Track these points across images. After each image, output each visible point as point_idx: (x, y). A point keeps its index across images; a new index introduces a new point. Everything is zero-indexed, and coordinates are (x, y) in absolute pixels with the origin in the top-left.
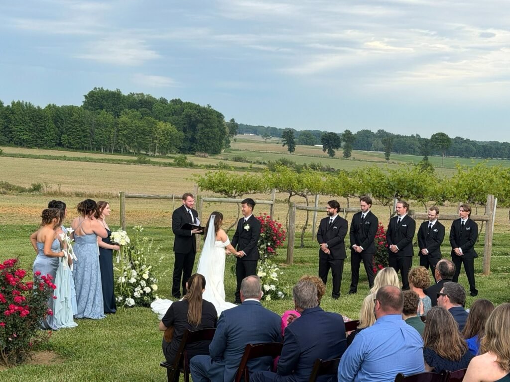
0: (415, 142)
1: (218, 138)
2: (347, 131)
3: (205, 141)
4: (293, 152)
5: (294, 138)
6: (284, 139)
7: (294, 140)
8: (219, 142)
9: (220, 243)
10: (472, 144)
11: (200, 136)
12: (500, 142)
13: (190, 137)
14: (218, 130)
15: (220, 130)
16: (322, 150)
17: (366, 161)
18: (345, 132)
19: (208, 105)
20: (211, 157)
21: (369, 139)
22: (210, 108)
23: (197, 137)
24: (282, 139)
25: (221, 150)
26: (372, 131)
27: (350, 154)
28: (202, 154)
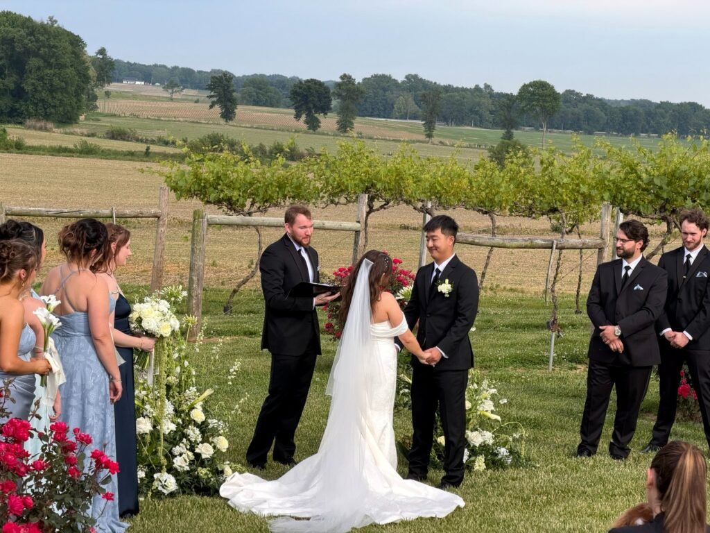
0: (483, 100)
1: (72, 89)
2: (344, 77)
3: (44, 95)
4: (231, 119)
5: (234, 91)
6: (212, 94)
7: (234, 94)
8: (75, 100)
9: (384, 327)
10: (598, 105)
11: (33, 84)
12: (653, 101)
13: (12, 86)
14: (74, 73)
15: (79, 73)
16: (293, 117)
17: (385, 140)
18: (341, 78)
19: (51, 19)
20: (59, 130)
21: (387, 93)
22: (56, 25)
23: (28, 88)
24: (209, 93)
25: (78, 116)
26: (393, 78)
27: (352, 124)
28: (39, 125)
